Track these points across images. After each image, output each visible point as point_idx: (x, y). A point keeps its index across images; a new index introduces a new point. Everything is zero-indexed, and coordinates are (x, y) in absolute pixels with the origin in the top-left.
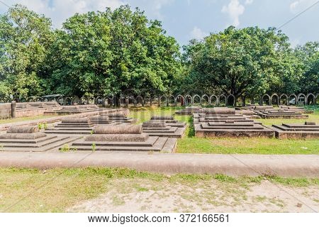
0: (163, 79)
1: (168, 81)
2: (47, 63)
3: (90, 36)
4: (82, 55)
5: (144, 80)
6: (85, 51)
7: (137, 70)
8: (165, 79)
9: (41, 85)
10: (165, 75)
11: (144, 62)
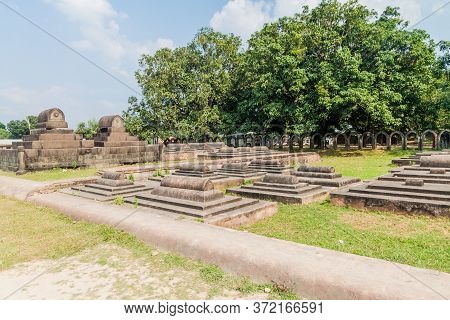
0: (393, 104)
1: (403, 107)
2: (233, 94)
3: (275, 51)
4: (265, 80)
5: (355, 108)
6: (269, 74)
7: (342, 93)
8: (397, 104)
9: (224, 121)
10: (398, 97)
11: (357, 80)
